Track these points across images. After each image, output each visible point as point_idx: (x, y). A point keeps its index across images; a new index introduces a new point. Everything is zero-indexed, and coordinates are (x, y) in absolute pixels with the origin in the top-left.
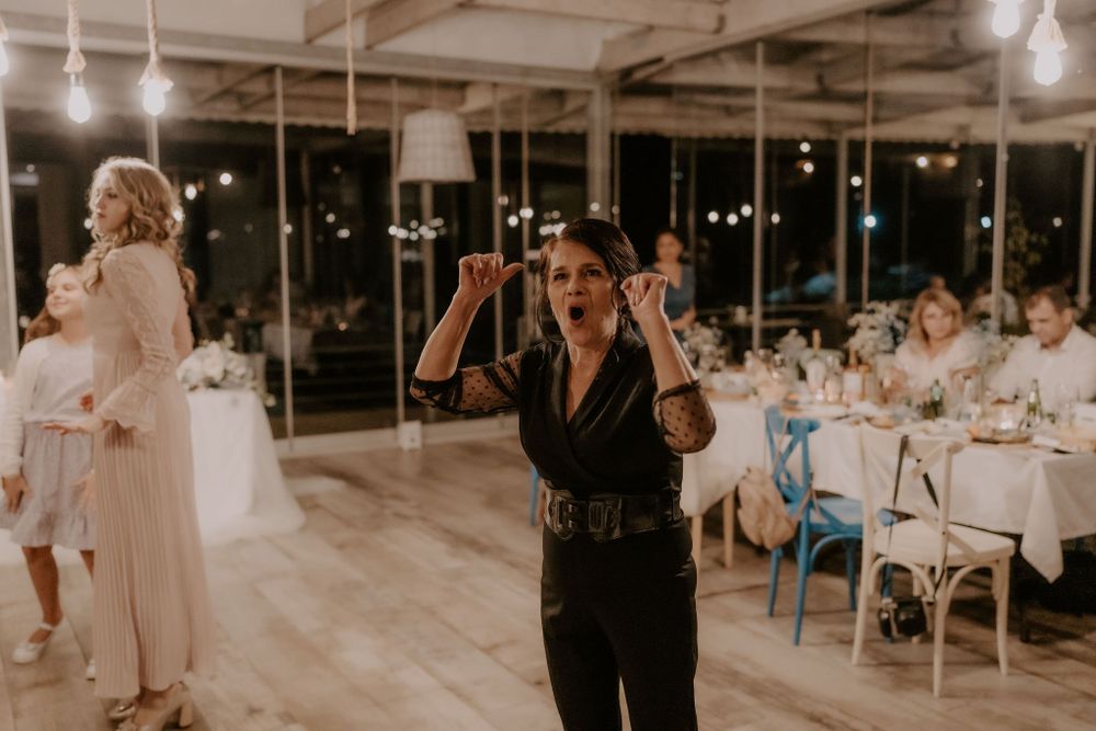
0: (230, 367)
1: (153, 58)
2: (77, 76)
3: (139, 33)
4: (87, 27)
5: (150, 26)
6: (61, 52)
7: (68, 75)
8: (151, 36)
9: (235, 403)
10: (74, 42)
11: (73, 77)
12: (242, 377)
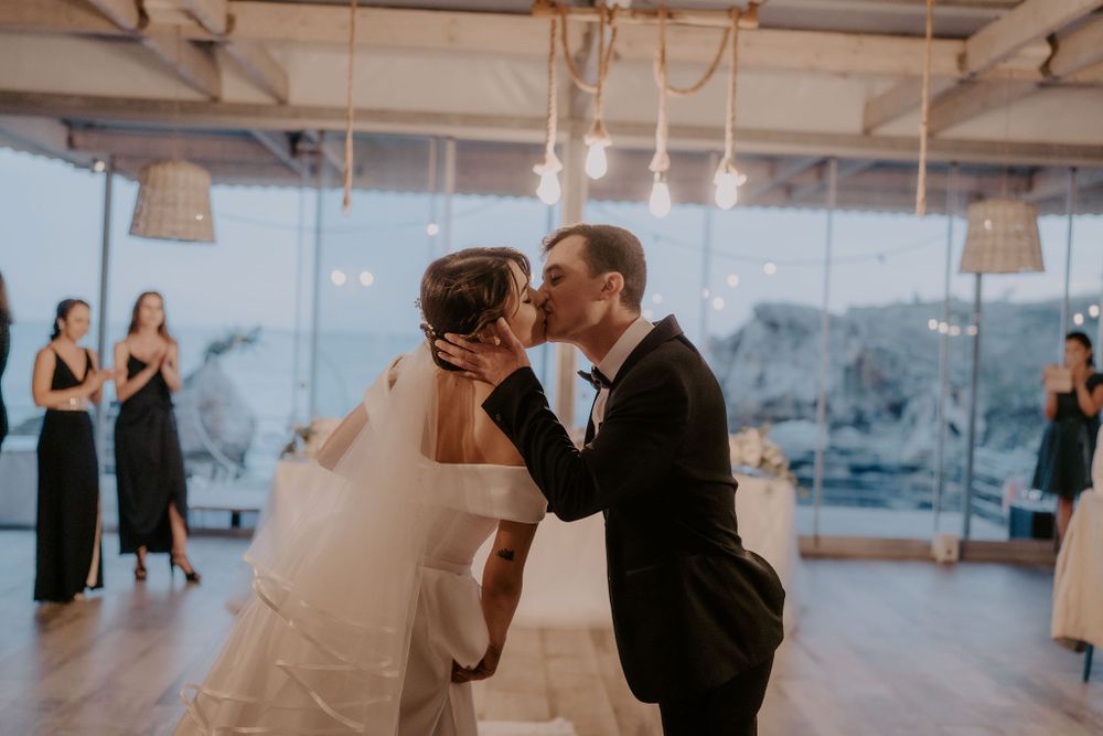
0: (768, 455)
1: (728, 155)
2: (662, 174)
3: (717, 133)
4: (675, 130)
5: (728, 126)
6: (648, 154)
7: (653, 173)
8: (729, 135)
9: (769, 491)
10: (661, 143)
11: (657, 176)
12: (778, 466)
